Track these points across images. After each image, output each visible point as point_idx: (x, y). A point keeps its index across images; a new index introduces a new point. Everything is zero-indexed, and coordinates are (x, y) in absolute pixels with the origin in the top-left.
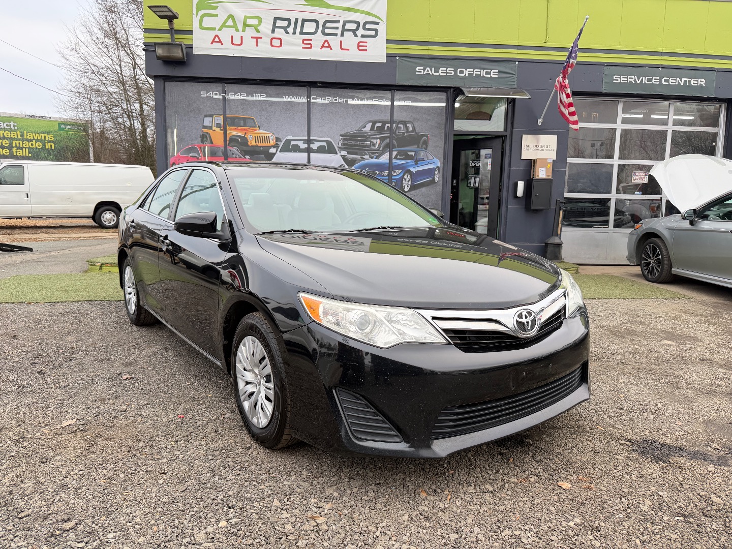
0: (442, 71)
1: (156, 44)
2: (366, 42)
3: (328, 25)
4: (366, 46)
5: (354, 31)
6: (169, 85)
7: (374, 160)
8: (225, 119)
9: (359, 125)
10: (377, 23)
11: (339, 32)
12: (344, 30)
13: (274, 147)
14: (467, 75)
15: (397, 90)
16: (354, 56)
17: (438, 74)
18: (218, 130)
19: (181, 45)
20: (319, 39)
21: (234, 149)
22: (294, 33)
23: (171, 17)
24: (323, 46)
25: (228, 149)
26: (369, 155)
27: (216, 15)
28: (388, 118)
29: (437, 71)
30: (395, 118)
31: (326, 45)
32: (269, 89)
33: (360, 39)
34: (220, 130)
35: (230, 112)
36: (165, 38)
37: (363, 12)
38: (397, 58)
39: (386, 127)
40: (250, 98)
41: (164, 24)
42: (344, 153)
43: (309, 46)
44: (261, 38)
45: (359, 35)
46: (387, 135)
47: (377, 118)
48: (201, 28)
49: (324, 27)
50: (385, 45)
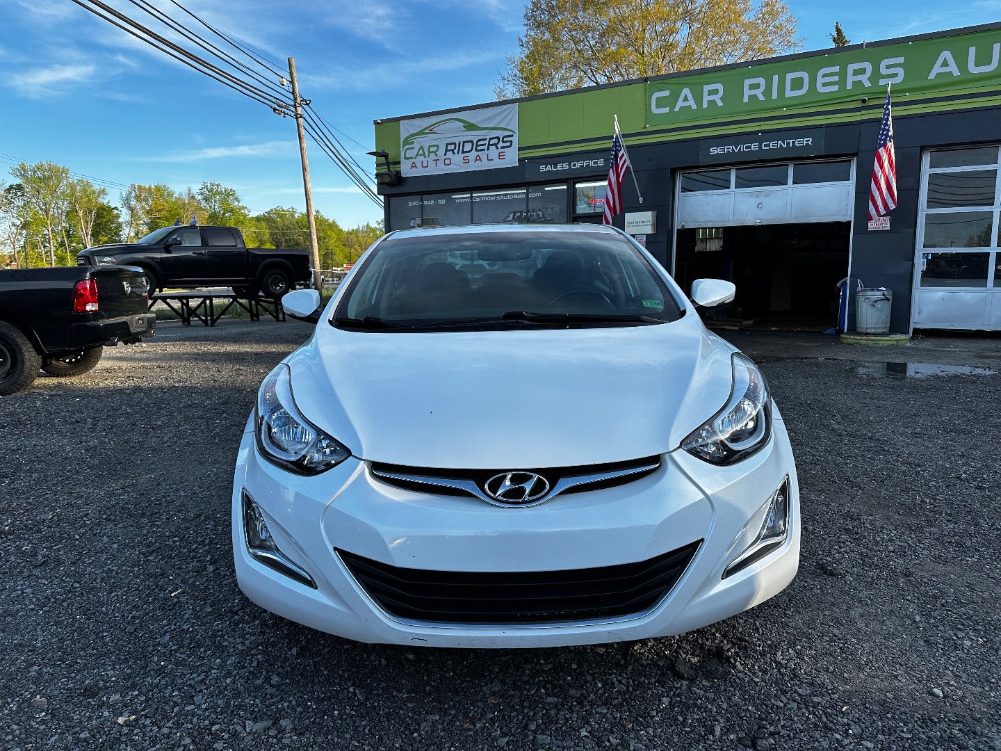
0: (559, 167)
2: (504, 152)
3: (479, 143)
4: (505, 155)
5: (496, 145)
6: (392, 199)
8: (422, 220)
9: (505, 216)
10: (512, 136)
11: (486, 147)
14: (579, 167)
15: (531, 186)
16: (497, 164)
17: (556, 169)
20: (474, 154)
22: (458, 153)
23: (386, 156)
24: (476, 160)
27: (413, 148)
28: (525, 207)
29: (555, 167)
30: (530, 208)
31: (478, 159)
33: (500, 150)
35: (425, 214)
36: (384, 170)
37: (502, 129)
38: (526, 161)
39: (523, 216)
40: (436, 203)
41: (383, 160)
43: (468, 161)
44: (439, 160)
45: (499, 148)
47: (516, 209)
48: (406, 158)
49: (477, 146)
50: (517, 152)
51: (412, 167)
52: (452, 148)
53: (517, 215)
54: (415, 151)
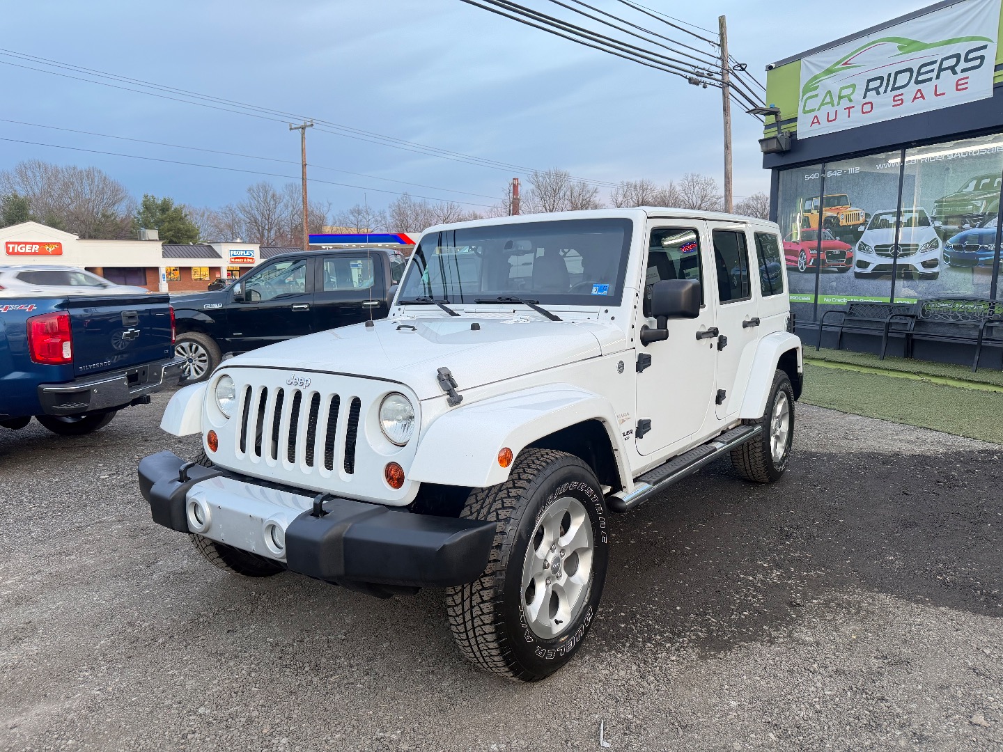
2: (967, 78)
3: (923, 70)
4: (967, 83)
5: (953, 69)
7: (977, 230)
8: (822, 200)
9: (959, 187)
10: (985, 47)
11: (934, 75)
12: (941, 70)
13: (862, 224)
16: (950, 100)
18: (815, 212)
21: (827, 232)
22: (885, 92)
23: (773, 112)
24: (915, 98)
25: (822, 233)
26: (970, 222)
27: (817, 96)
31: (920, 95)
33: (960, 75)
35: (827, 192)
36: (773, 132)
37: (966, 39)
39: (996, 182)
41: (772, 119)
42: (938, 224)
43: (900, 102)
44: (853, 107)
45: (959, 71)
46: (995, 194)
47: (982, 173)
48: (805, 113)
49: (919, 73)
50: (993, 74)
51: (813, 123)
52: (876, 84)
53: (983, 182)
54: (818, 100)
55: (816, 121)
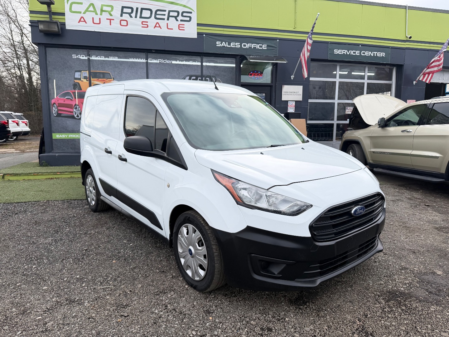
0: (232, 45)
1: (39, 21)
2: (184, 25)
3: (158, 13)
4: (184, 27)
5: (176, 17)
6: (49, 50)
8: (90, 73)
10: (191, 13)
11: (166, 17)
14: (248, 47)
15: (205, 56)
16: (176, 33)
17: (230, 46)
18: (85, 80)
19: (56, 23)
20: (152, 21)
22: (136, 17)
23: (49, 4)
24: (155, 26)
27: (81, 4)
28: (199, 74)
29: (229, 44)
30: (204, 74)
31: (157, 26)
32: (119, 53)
33: (180, 23)
34: (87, 80)
35: (93, 68)
36: (46, 18)
37: (181, 5)
38: (204, 35)
40: (107, 59)
41: (44, 8)
43: (146, 26)
44: (113, 20)
45: (179, 20)
48: (71, 12)
49: (156, 14)
50: (196, 27)
51: (80, 21)
52: (129, 11)
54: (85, 7)
55: (82, 20)
